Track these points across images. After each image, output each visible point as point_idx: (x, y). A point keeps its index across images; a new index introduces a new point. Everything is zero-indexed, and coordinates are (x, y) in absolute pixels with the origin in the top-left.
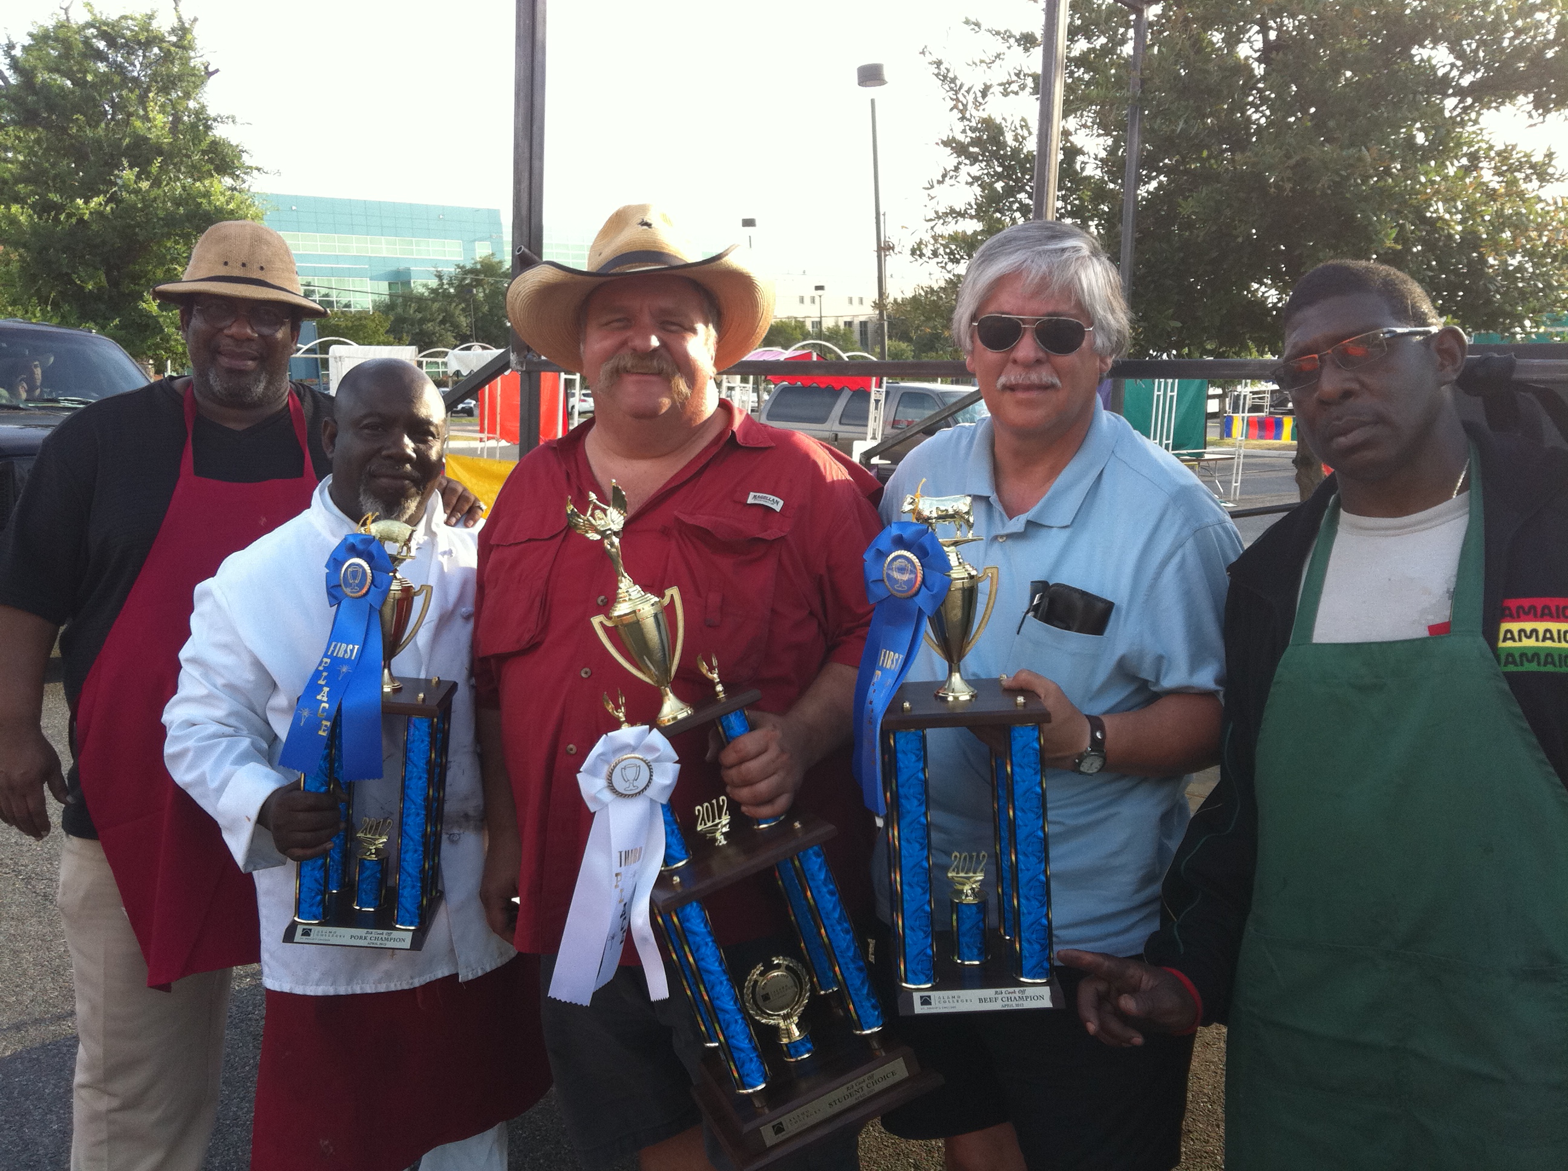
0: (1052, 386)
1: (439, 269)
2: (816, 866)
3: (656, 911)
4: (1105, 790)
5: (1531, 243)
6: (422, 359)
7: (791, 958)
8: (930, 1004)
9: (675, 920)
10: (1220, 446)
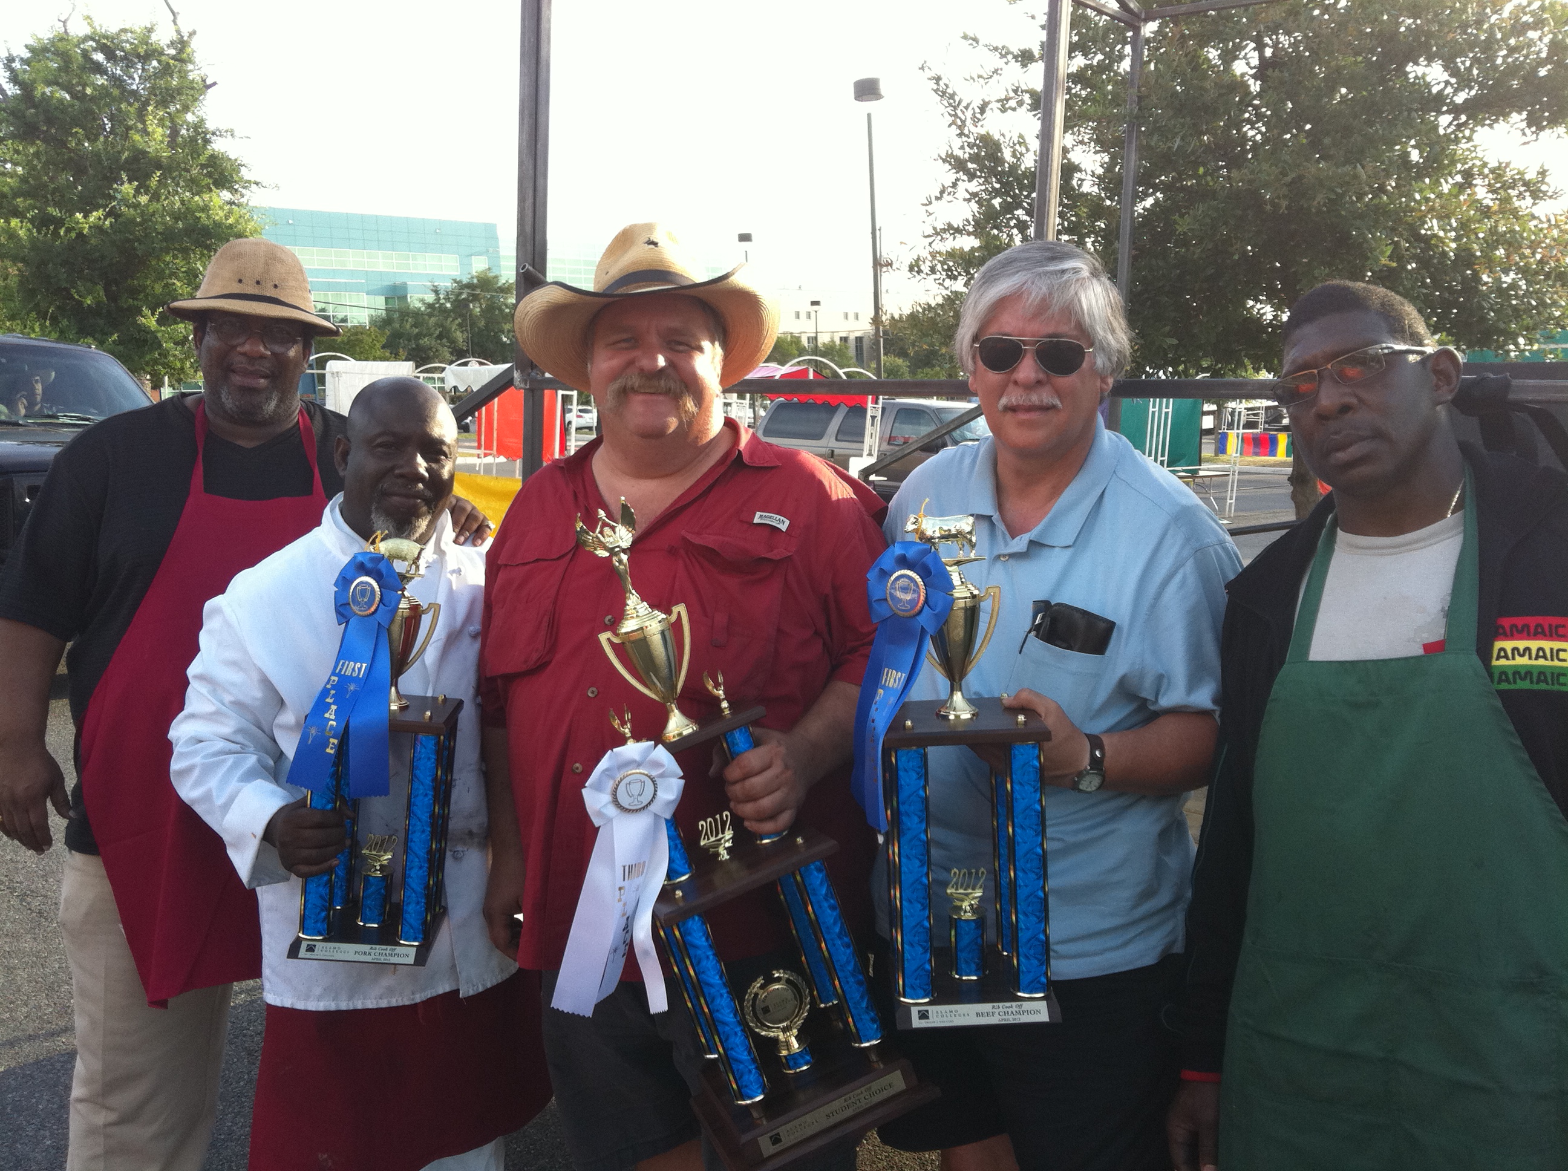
0: (1051, 408)
1: (436, 284)
2: (817, 881)
3: (658, 924)
4: (1103, 808)
5: (1525, 261)
6: (418, 375)
7: (792, 971)
8: (927, 1018)
9: (677, 933)
10: (1215, 463)
